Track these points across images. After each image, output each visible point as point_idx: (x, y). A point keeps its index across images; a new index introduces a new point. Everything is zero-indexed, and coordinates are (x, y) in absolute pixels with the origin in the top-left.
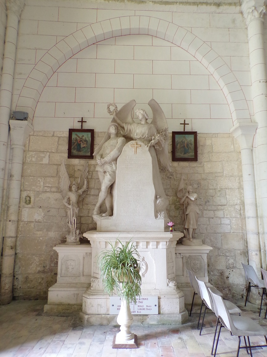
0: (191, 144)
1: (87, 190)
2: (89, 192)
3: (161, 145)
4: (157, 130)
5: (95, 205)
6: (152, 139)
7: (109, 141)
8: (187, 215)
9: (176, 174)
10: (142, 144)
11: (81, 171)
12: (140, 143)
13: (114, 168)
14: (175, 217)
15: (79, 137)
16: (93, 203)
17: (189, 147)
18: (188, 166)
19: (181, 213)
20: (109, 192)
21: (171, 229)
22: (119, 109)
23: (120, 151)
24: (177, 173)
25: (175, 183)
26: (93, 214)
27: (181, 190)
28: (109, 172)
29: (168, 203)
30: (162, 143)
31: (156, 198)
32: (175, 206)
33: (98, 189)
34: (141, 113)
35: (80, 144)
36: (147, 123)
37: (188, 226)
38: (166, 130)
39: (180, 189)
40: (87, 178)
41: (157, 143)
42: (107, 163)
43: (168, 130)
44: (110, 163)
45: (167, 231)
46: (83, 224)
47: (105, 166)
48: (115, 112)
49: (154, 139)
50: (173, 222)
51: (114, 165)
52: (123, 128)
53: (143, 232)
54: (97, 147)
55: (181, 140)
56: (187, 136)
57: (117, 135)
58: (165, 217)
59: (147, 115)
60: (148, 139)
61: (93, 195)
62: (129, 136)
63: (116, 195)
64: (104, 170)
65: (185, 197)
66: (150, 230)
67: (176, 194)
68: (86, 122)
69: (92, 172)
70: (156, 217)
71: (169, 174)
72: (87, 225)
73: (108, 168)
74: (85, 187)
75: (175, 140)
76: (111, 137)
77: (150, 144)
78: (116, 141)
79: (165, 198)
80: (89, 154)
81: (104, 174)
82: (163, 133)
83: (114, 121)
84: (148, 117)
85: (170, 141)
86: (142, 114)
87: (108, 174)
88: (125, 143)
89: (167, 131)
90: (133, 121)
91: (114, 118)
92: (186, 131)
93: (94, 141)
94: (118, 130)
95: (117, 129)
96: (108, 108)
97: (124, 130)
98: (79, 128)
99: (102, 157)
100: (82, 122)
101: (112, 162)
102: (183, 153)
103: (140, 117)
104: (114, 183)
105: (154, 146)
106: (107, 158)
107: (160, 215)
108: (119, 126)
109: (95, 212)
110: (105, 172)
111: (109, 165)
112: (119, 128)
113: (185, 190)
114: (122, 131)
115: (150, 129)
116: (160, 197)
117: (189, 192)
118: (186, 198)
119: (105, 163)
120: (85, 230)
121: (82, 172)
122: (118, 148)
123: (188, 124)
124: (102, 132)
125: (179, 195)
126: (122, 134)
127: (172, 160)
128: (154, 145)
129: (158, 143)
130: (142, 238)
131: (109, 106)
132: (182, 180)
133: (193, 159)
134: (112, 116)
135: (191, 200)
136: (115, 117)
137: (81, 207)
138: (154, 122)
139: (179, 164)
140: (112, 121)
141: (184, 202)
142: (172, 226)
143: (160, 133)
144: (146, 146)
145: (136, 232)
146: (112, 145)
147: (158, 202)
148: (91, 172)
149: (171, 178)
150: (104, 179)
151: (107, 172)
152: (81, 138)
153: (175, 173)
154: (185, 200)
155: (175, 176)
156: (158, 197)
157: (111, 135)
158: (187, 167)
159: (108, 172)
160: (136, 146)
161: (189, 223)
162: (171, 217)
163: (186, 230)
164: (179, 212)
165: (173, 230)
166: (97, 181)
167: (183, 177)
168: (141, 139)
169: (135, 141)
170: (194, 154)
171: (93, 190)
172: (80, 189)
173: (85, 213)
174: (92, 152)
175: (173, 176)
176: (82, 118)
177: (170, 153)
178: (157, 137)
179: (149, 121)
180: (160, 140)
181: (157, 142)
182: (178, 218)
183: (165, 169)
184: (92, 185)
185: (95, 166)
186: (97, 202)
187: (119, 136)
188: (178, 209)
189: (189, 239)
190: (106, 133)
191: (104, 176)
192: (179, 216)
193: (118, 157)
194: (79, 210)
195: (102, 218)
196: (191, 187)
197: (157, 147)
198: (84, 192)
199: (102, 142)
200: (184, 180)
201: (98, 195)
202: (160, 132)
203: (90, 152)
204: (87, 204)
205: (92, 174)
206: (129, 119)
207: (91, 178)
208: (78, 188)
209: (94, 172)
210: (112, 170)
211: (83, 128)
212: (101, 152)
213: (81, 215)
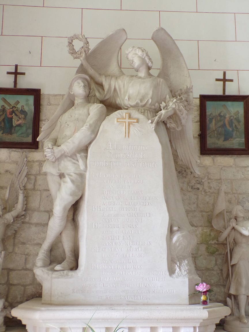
0: (239, 122)
1: (24, 213)
2: (27, 219)
3: (180, 120)
4: (171, 91)
5: (40, 245)
6: (160, 107)
7: (70, 110)
8: (233, 266)
9: (209, 181)
10: (141, 117)
11: (12, 174)
12: (136, 114)
13: (82, 167)
14: (207, 269)
15: (9, 104)
16: (35, 242)
17: (234, 125)
18: (231, 164)
19: (219, 261)
20: (71, 217)
21: (203, 298)
22: (92, 46)
23: (95, 131)
24: (210, 179)
25: (208, 200)
26: (34, 265)
27: (221, 214)
28: (71, 176)
29: (194, 241)
30: (181, 117)
31: (171, 231)
32: (207, 248)
33: (47, 212)
34: (136, 54)
35: (12, 118)
36: (150, 75)
37: (237, 290)
38: (188, 91)
39: (217, 211)
40: (25, 188)
41: (172, 115)
42: (66, 156)
43: (192, 92)
44: (73, 156)
45: (193, 302)
46: (14, 285)
47: (63, 162)
48: (85, 51)
49: (166, 107)
50: (207, 284)
51: (80, 161)
52: (101, 85)
53: (144, 305)
54: (46, 125)
55: (219, 112)
56: (229, 103)
57: (89, 98)
58: (190, 272)
59: (150, 59)
60: (153, 107)
61: (37, 225)
62: (114, 101)
63: (86, 226)
64: (59, 170)
65: (229, 229)
66: (157, 302)
67: (210, 222)
68: (23, 74)
69: (36, 176)
70: (172, 272)
71: (193, 182)
72: (23, 288)
73: (68, 166)
74: (19, 206)
75: (205, 113)
76: (76, 102)
77: (157, 118)
78: (85, 110)
79: (189, 232)
80: (29, 139)
81: (59, 179)
82: (184, 97)
83: (82, 70)
84: (152, 62)
85: (195, 114)
86: (139, 57)
87: (67, 179)
88: (104, 116)
89: (191, 94)
90: (122, 71)
91: (82, 65)
92: (227, 93)
93: (41, 114)
94: (90, 89)
95: (88, 86)
96: (70, 43)
97: (103, 89)
98: (11, 85)
99: (56, 143)
100: (16, 73)
101: (78, 155)
102: (223, 138)
103: (137, 62)
104: (81, 198)
105: (165, 123)
106: (68, 146)
107: (180, 268)
108: (92, 81)
109: (39, 263)
110: (62, 176)
111: (70, 161)
112: (93, 86)
113: (228, 214)
114: (99, 92)
115: (156, 87)
116: (179, 229)
117: (238, 219)
118: (231, 231)
119: (62, 155)
120: (19, 299)
121: (14, 175)
122: (90, 126)
123: (231, 81)
124: (56, 95)
125: (217, 224)
126: (97, 99)
127: (199, 152)
128: (165, 119)
129: (174, 116)
130: (141, 319)
131: (72, 41)
132: (222, 194)
133: (243, 150)
134: (78, 63)
135: (241, 234)
136: (85, 64)
137: (10, 249)
138: (164, 74)
139: (214, 160)
140: (78, 72)
141: (226, 239)
142: (205, 293)
143: (177, 97)
144: (150, 121)
145: (128, 305)
146: (78, 119)
147: (175, 239)
148: (32, 177)
149: (198, 189)
150: (59, 189)
151: (67, 176)
152: (13, 107)
153: (206, 179)
154: (229, 235)
155: (206, 184)
156: (175, 228)
157: (76, 98)
158: (231, 166)
159: (69, 175)
160: (127, 120)
161: (239, 284)
162: (200, 270)
163: (231, 299)
164: (216, 261)
165: (208, 301)
166: (45, 194)
167: (224, 188)
168: (138, 107)
169: (126, 111)
170: (244, 140)
171: (36, 213)
172: (9, 212)
173: (18, 261)
174: (36, 132)
175: (203, 184)
176: (16, 66)
177: (196, 137)
178: (171, 104)
179: (155, 72)
180: (179, 110)
181: (172, 113)
182: (215, 273)
183: (185, 171)
184: (34, 203)
185: (41, 163)
186: (44, 239)
187: (92, 101)
188: (212, 254)
189: (239, 319)
190: (65, 97)
191: (60, 185)
192: (216, 268)
193: (90, 143)
194: (5, 257)
195: (54, 276)
196: (240, 207)
197: (172, 125)
198: (17, 217)
199: (56, 113)
200: (225, 193)
201: (47, 224)
202: (176, 94)
203: (31, 136)
204: (24, 243)
205: (36, 180)
206: (114, 68)
207: (34, 189)
208: (5, 208)
209: (38, 177)
210: (77, 172)
211: (19, 86)
212: (53, 135)
213: (11, 266)
